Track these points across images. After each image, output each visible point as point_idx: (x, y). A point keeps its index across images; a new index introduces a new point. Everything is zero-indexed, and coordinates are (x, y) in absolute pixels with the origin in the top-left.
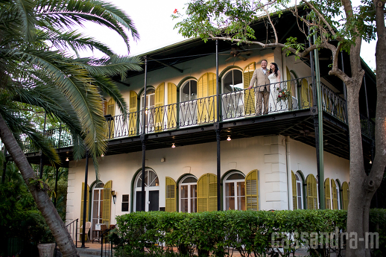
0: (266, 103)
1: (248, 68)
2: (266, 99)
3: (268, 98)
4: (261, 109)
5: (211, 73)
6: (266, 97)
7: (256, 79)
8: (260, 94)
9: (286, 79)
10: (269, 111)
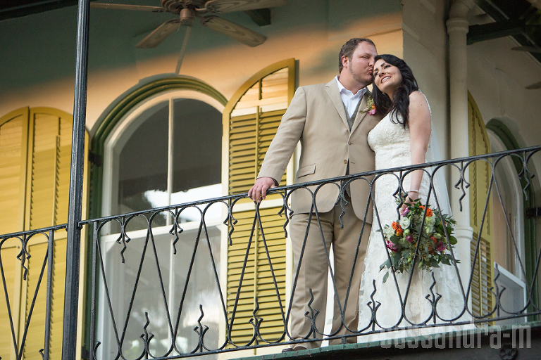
0: (347, 278)
1: (254, 91)
2: (347, 257)
3: (359, 254)
4: (315, 314)
5: (48, 112)
6: (348, 245)
7: (302, 138)
8: (314, 228)
9: (462, 149)
10: (363, 322)
